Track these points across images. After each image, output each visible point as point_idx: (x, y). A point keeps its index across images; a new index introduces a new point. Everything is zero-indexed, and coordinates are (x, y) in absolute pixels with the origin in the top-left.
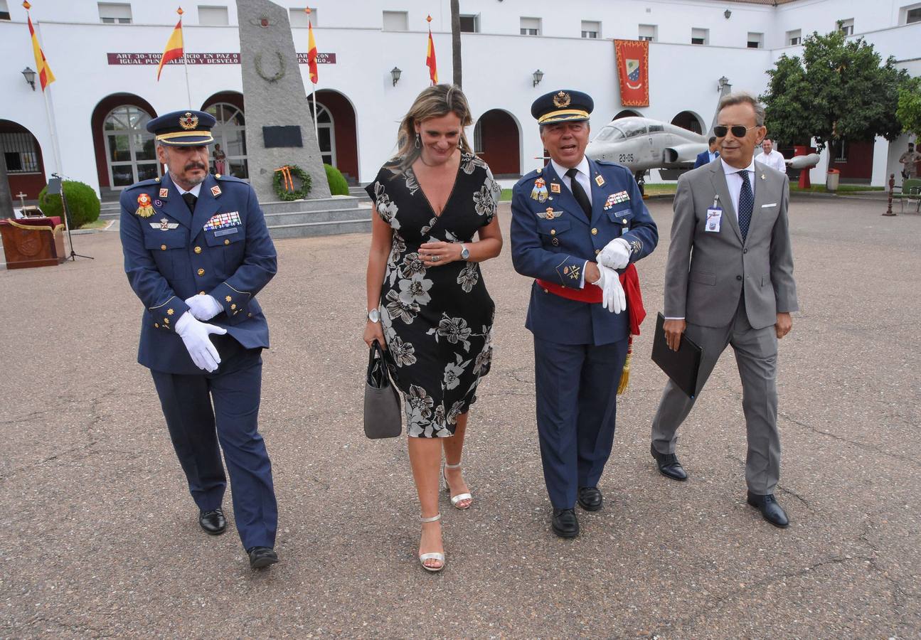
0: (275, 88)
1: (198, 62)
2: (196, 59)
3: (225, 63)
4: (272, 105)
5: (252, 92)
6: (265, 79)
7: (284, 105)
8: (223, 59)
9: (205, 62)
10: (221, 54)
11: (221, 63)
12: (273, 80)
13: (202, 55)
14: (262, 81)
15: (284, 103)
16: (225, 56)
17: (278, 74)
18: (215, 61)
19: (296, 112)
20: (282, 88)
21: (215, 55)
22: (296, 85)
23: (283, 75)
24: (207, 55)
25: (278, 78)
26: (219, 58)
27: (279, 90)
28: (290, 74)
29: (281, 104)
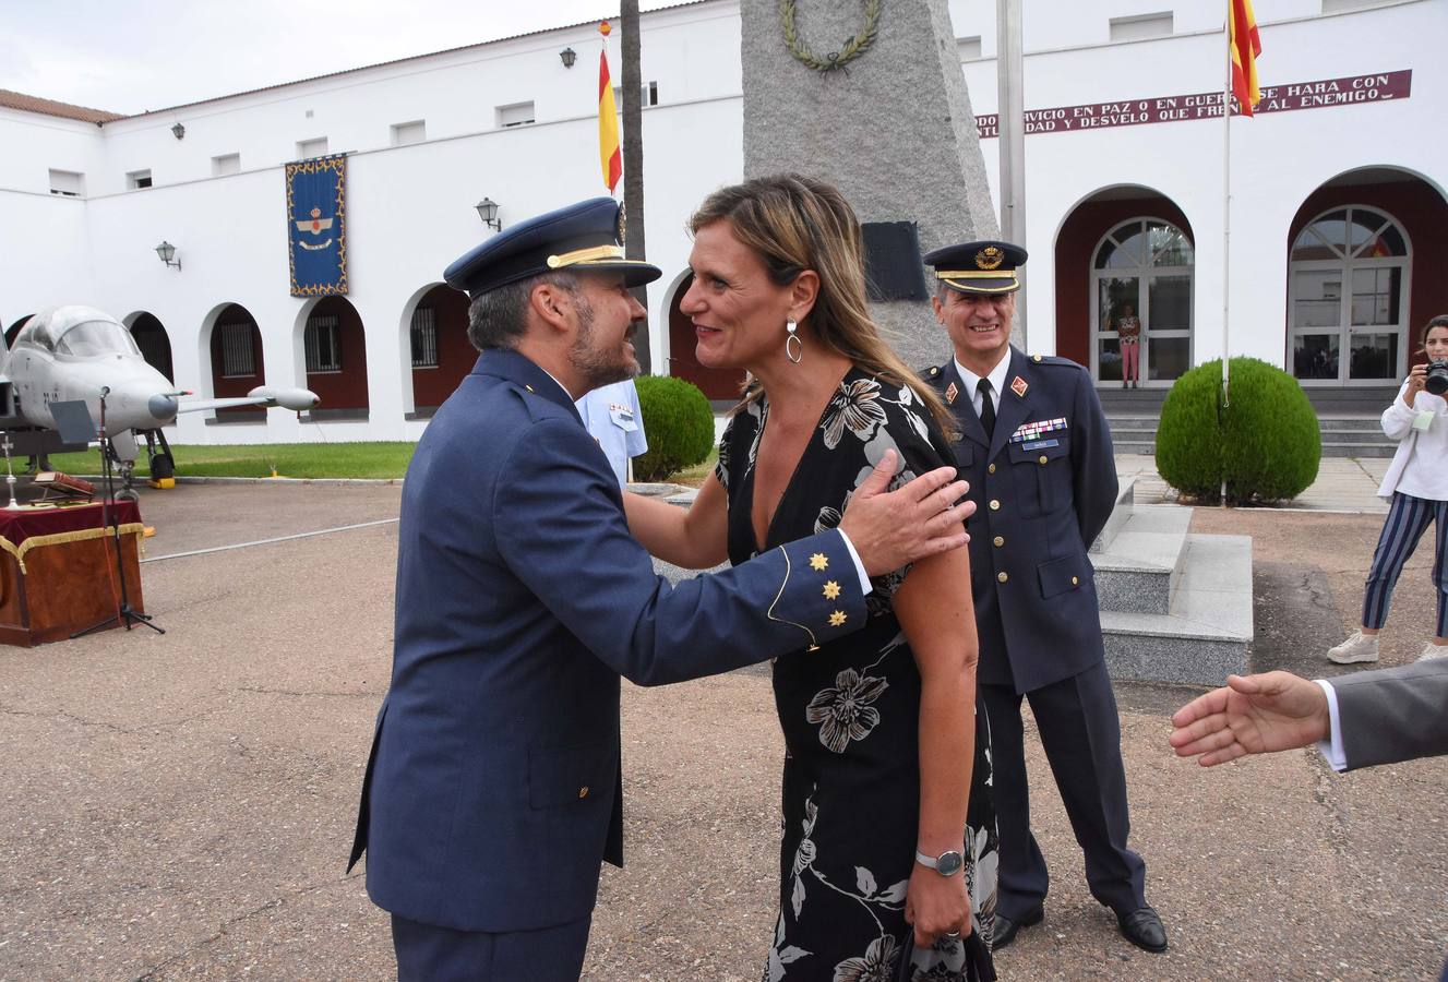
0: (840, 94)
1: (1060, 127)
2: (1057, 121)
3: (1119, 124)
4: (831, 152)
5: (766, 114)
6: (807, 62)
7: (869, 150)
8: (1115, 114)
9: (1076, 126)
10: (1112, 105)
11: (1111, 124)
12: (835, 66)
13: (1069, 111)
14: (800, 72)
15: (870, 142)
16: (1121, 108)
17: (851, 40)
18: (1098, 121)
19: (910, 171)
20: (865, 91)
21: (1097, 108)
22: (916, 73)
23: (870, 41)
24: (1082, 109)
25: (850, 59)
26: (1108, 113)
27: (856, 97)
28: (894, 36)
29: (858, 147)
